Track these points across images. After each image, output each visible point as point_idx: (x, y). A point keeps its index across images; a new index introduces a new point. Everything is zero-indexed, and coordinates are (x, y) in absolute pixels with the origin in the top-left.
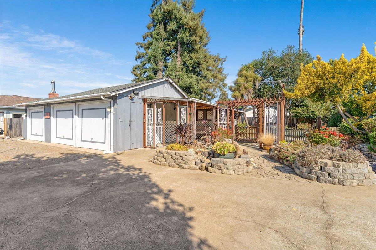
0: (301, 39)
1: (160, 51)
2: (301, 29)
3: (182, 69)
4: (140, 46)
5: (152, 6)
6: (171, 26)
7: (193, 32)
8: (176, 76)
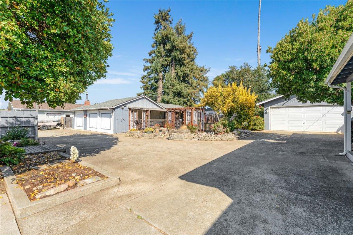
0: (259, 55)
1: (160, 65)
2: (259, 48)
3: (176, 79)
4: (146, 61)
5: (155, 31)
6: (168, 46)
7: (182, 51)
8: (170, 84)
